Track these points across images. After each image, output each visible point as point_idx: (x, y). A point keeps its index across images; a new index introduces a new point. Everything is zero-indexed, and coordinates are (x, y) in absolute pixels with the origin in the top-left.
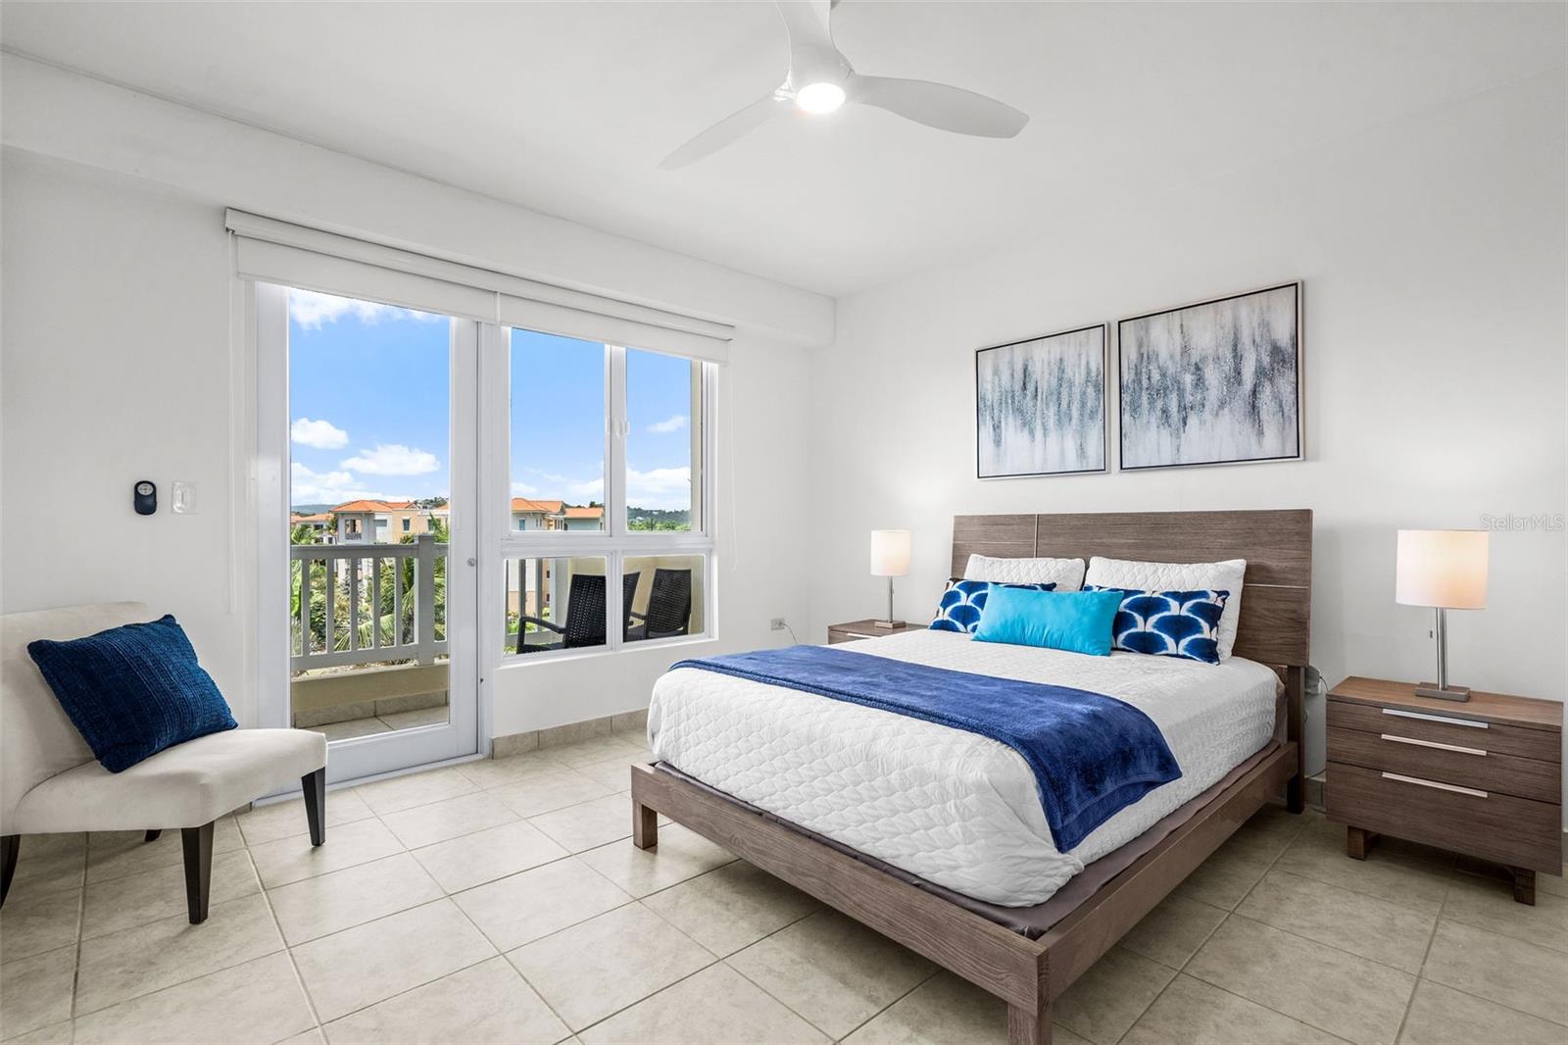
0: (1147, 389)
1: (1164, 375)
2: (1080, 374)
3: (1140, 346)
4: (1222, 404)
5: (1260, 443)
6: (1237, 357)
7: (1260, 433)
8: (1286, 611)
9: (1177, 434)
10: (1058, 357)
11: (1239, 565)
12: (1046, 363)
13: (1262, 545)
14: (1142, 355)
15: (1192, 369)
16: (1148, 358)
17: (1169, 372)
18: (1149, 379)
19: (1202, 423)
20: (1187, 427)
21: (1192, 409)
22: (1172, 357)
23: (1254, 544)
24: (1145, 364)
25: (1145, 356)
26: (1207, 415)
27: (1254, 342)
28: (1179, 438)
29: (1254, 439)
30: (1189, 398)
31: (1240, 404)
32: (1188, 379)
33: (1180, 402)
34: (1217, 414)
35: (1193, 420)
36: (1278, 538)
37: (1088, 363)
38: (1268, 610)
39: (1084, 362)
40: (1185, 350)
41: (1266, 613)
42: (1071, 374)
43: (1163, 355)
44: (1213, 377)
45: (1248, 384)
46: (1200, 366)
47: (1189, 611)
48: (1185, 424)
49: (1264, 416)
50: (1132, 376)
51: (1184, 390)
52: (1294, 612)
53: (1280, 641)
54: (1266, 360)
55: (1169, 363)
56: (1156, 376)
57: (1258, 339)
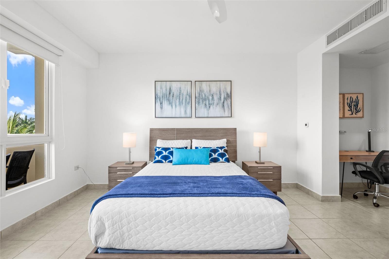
0: (202, 99)
1: (205, 96)
2: (185, 92)
3: (200, 88)
4: (217, 105)
5: (224, 113)
6: (220, 94)
7: (225, 111)
8: (233, 149)
9: (208, 110)
10: (179, 87)
11: (225, 140)
12: (176, 88)
13: (228, 135)
14: (200, 90)
15: (211, 95)
16: (202, 91)
17: (206, 95)
18: (202, 96)
19: (213, 108)
20: (210, 109)
21: (211, 104)
22: (207, 92)
23: (227, 135)
24: (201, 92)
25: (201, 90)
26: (214, 106)
27: (223, 92)
28: (209, 111)
29: (223, 112)
30: (211, 102)
31: (221, 105)
32: (211, 98)
33: (209, 103)
34: (216, 106)
35: (211, 107)
36: (231, 134)
37: (187, 90)
38: (230, 149)
39: (186, 90)
40: (210, 91)
42: (183, 92)
43: (205, 91)
44: (216, 98)
45: (222, 101)
46: (213, 95)
47: (223, 151)
48: (210, 108)
49: (225, 108)
50: (198, 95)
51: (210, 100)
52: (235, 149)
53: (232, 156)
54: (226, 96)
55: (206, 93)
56: (203, 96)
57: (224, 91)
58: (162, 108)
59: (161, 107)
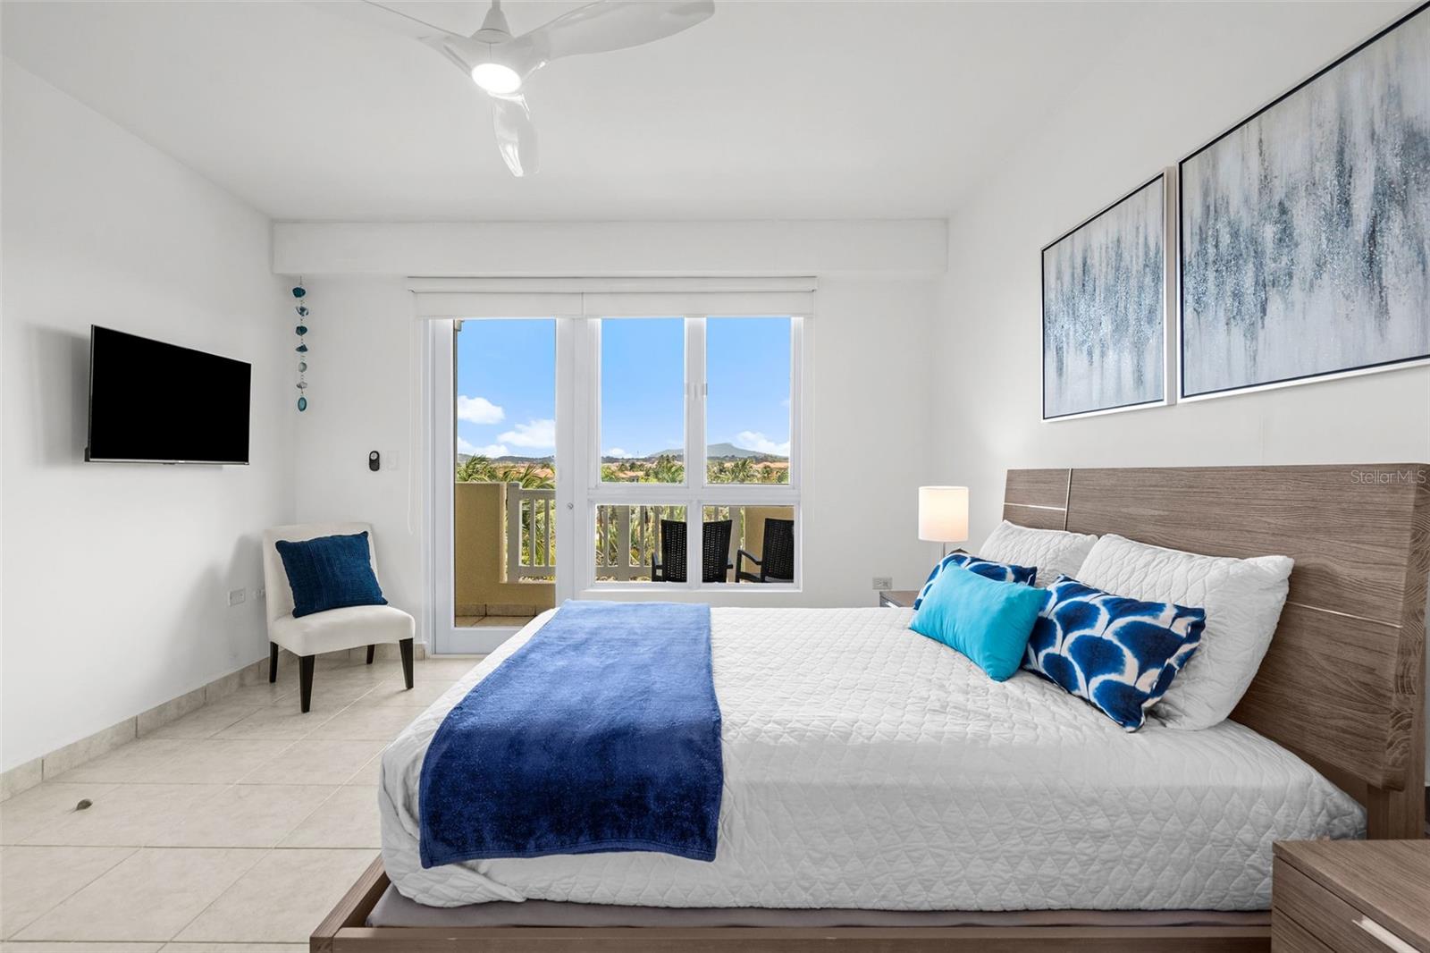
0: (1215, 262)
1: (1235, 235)
2: (1138, 257)
3: (1206, 194)
4: (1320, 265)
5: (1381, 331)
6: (1344, 172)
7: (1383, 311)
8: (1357, 666)
9: (1251, 333)
10: (1115, 239)
11: (1275, 566)
12: (1104, 247)
13: (1328, 531)
14: (1208, 207)
15: (1275, 212)
16: (1216, 211)
17: (1243, 228)
18: (1216, 246)
19: (1289, 305)
20: (1267, 319)
21: (1273, 285)
22: (1246, 201)
23: (1317, 530)
24: (1211, 222)
25: (1212, 208)
26: (1296, 293)
27: (1373, 134)
28: (1254, 338)
29: (1371, 324)
30: (1270, 266)
31: (1347, 263)
32: (1269, 232)
33: (1257, 276)
34: (1312, 286)
35: (1275, 306)
36: (1355, 521)
37: (1146, 239)
38: (1328, 658)
39: (1141, 240)
40: (1265, 182)
41: (1324, 663)
42: (1128, 263)
43: (1236, 201)
44: (1305, 220)
45: (1361, 225)
46: (1287, 204)
47: (1117, 634)
48: (1264, 311)
49: (1389, 277)
50: (1196, 246)
51: (1263, 252)
52: (1371, 671)
53: (1341, 723)
54: (1394, 164)
55: (1243, 213)
56: (1225, 239)
57: (1379, 127)
58: (1060, 370)
59: (1057, 368)
